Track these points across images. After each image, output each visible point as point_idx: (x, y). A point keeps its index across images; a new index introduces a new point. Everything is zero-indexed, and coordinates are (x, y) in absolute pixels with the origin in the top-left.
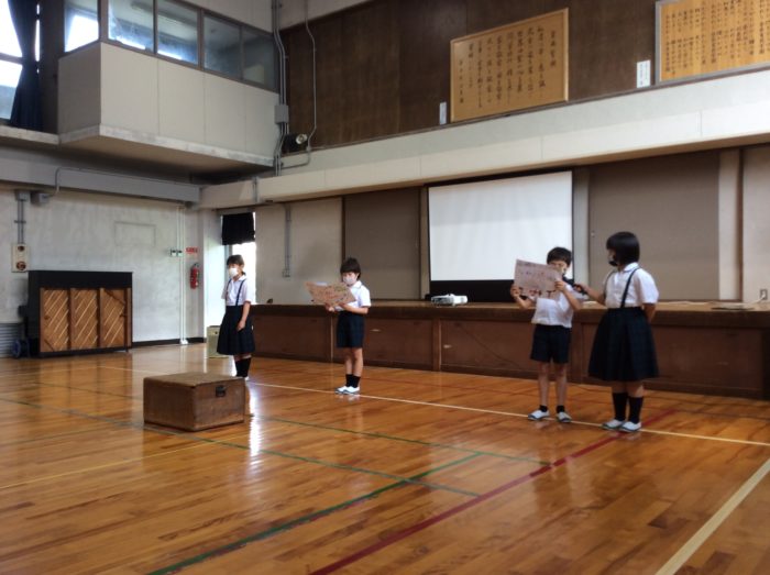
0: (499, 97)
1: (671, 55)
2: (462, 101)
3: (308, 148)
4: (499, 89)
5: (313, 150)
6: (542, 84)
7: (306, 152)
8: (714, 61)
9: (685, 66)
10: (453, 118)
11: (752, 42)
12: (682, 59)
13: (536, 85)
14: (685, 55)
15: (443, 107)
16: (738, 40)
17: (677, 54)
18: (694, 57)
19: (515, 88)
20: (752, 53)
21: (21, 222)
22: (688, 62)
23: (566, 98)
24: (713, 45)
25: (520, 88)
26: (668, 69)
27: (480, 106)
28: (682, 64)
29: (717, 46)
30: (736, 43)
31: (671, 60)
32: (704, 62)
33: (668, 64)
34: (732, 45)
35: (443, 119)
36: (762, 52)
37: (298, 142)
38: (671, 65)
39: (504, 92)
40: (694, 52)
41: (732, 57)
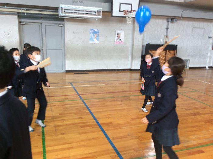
21: (167, 28)
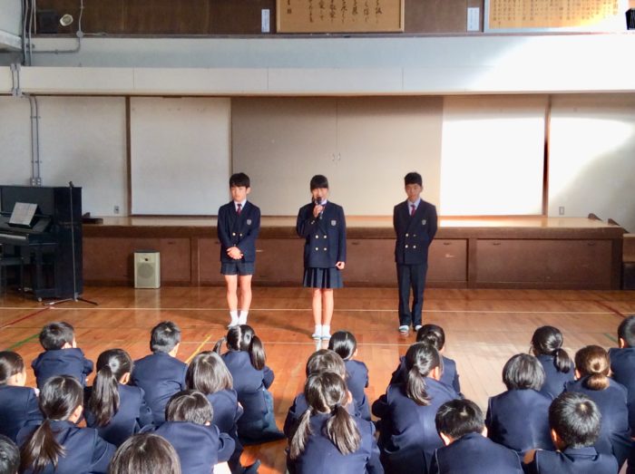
0: (332, 15)
1: (497, 8)
2: (289, 11)
3: (80, 33)
4: (332, 7)
5: (85, 36)
6: (379, 11)
7: (75, 36)
8: (532, 19)
9: (509, 19)
10: (279, 28)
11: (562, 9)
12: (507, 12)
13: (372, 11)
14: (509, 9)
15: (265, 14)
16: (551, 5)
17: (502, 7)
18: (517, 12)
19: (350, 10)
20: (561, 18)
22: (512, 16)
23: (403, 29)
24: (532, 5)
25: (355, 10)
26: (495, 19)
27: (311, 20)
28: (506, 17)
29: (535, 8)
30: (550, 8)
31: (497, 12)
32: (524, 18)
33: (495, 14)
34: (547, 9)
35: (266, 27)
36: (568, 18)
37: (62, 22)
38: (497, 16)
39: (338, 11)
40: (517, 8)
41: (547, 18)
